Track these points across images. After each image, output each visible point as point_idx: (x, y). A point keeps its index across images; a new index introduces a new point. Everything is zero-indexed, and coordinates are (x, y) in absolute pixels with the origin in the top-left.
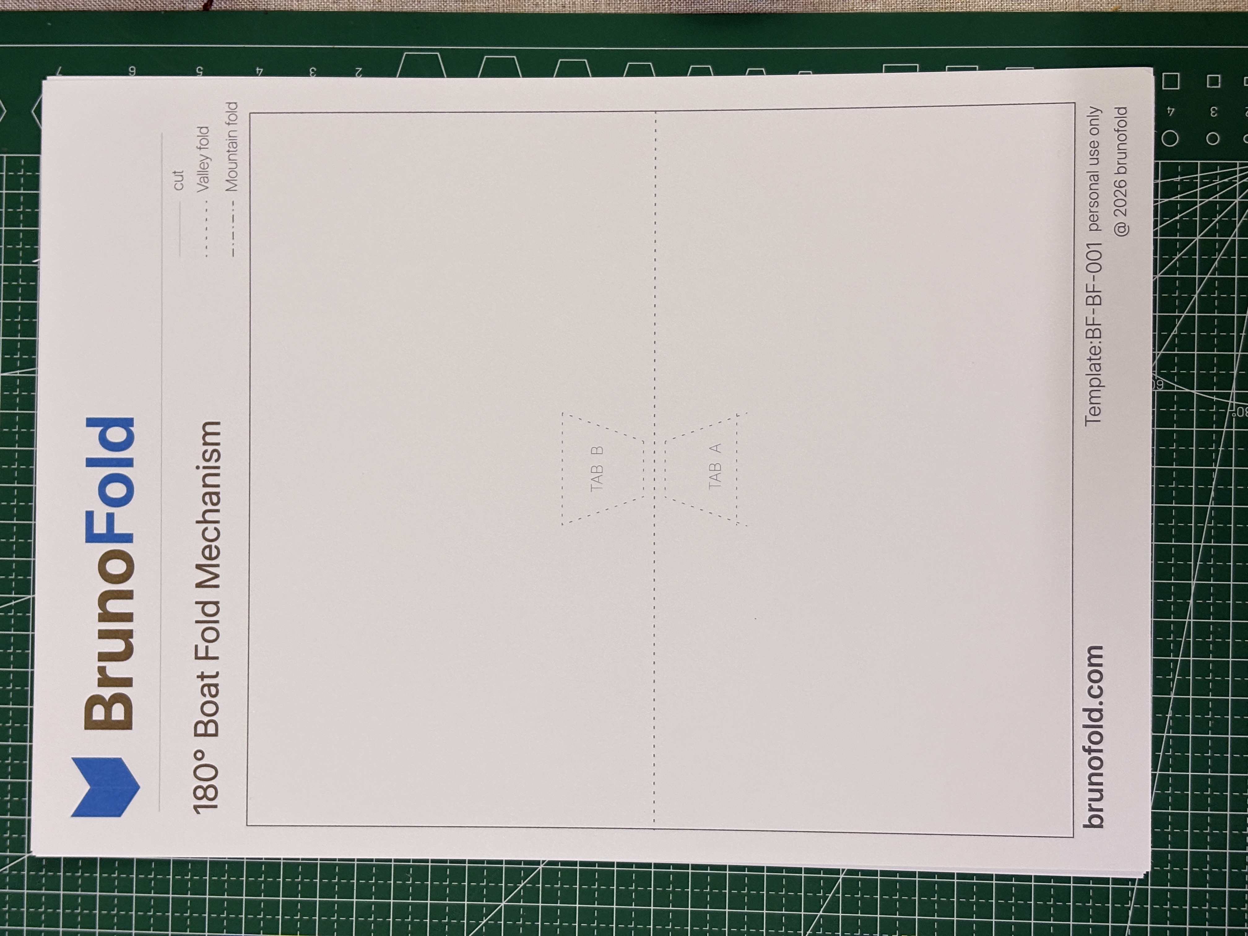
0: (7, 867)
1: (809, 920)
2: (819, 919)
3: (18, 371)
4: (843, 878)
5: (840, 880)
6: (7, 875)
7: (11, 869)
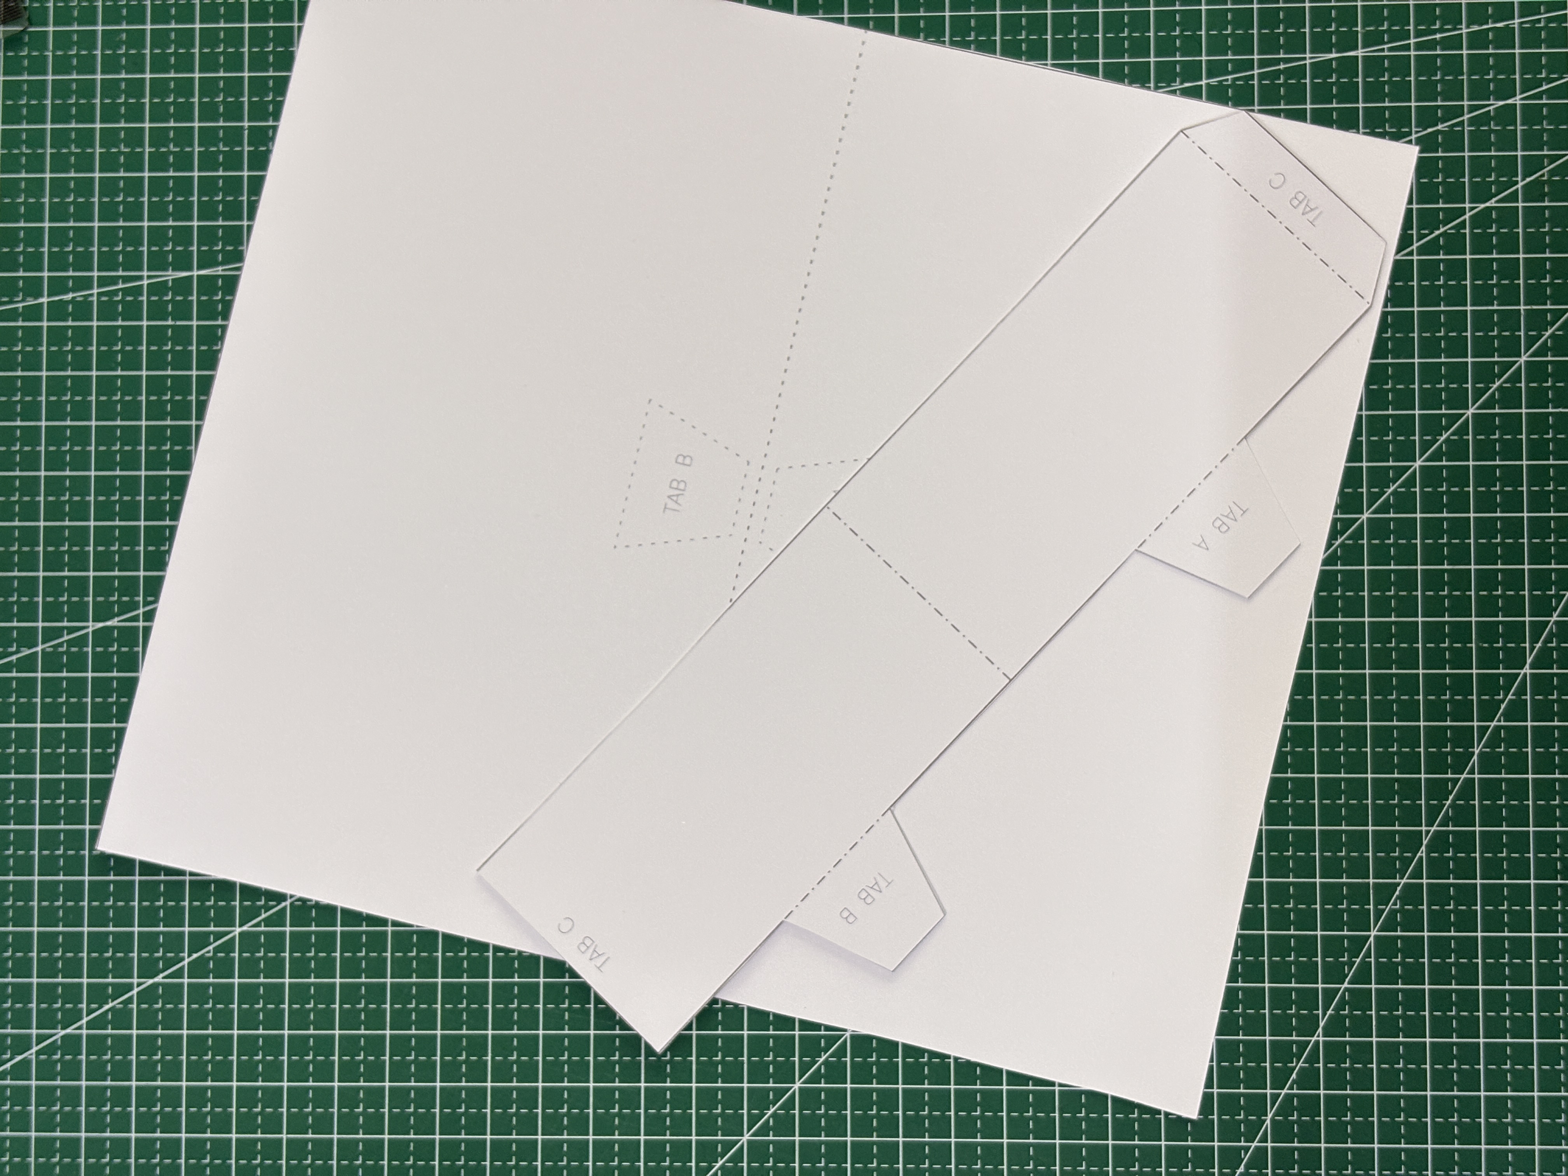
0: (211, 948)
1: (1330, 995)
2: (1344, 993)
3: (220, 268)
4: (1376, 937)
5: (1372, 939)
6: (210, 959)
7: (217, 950)
